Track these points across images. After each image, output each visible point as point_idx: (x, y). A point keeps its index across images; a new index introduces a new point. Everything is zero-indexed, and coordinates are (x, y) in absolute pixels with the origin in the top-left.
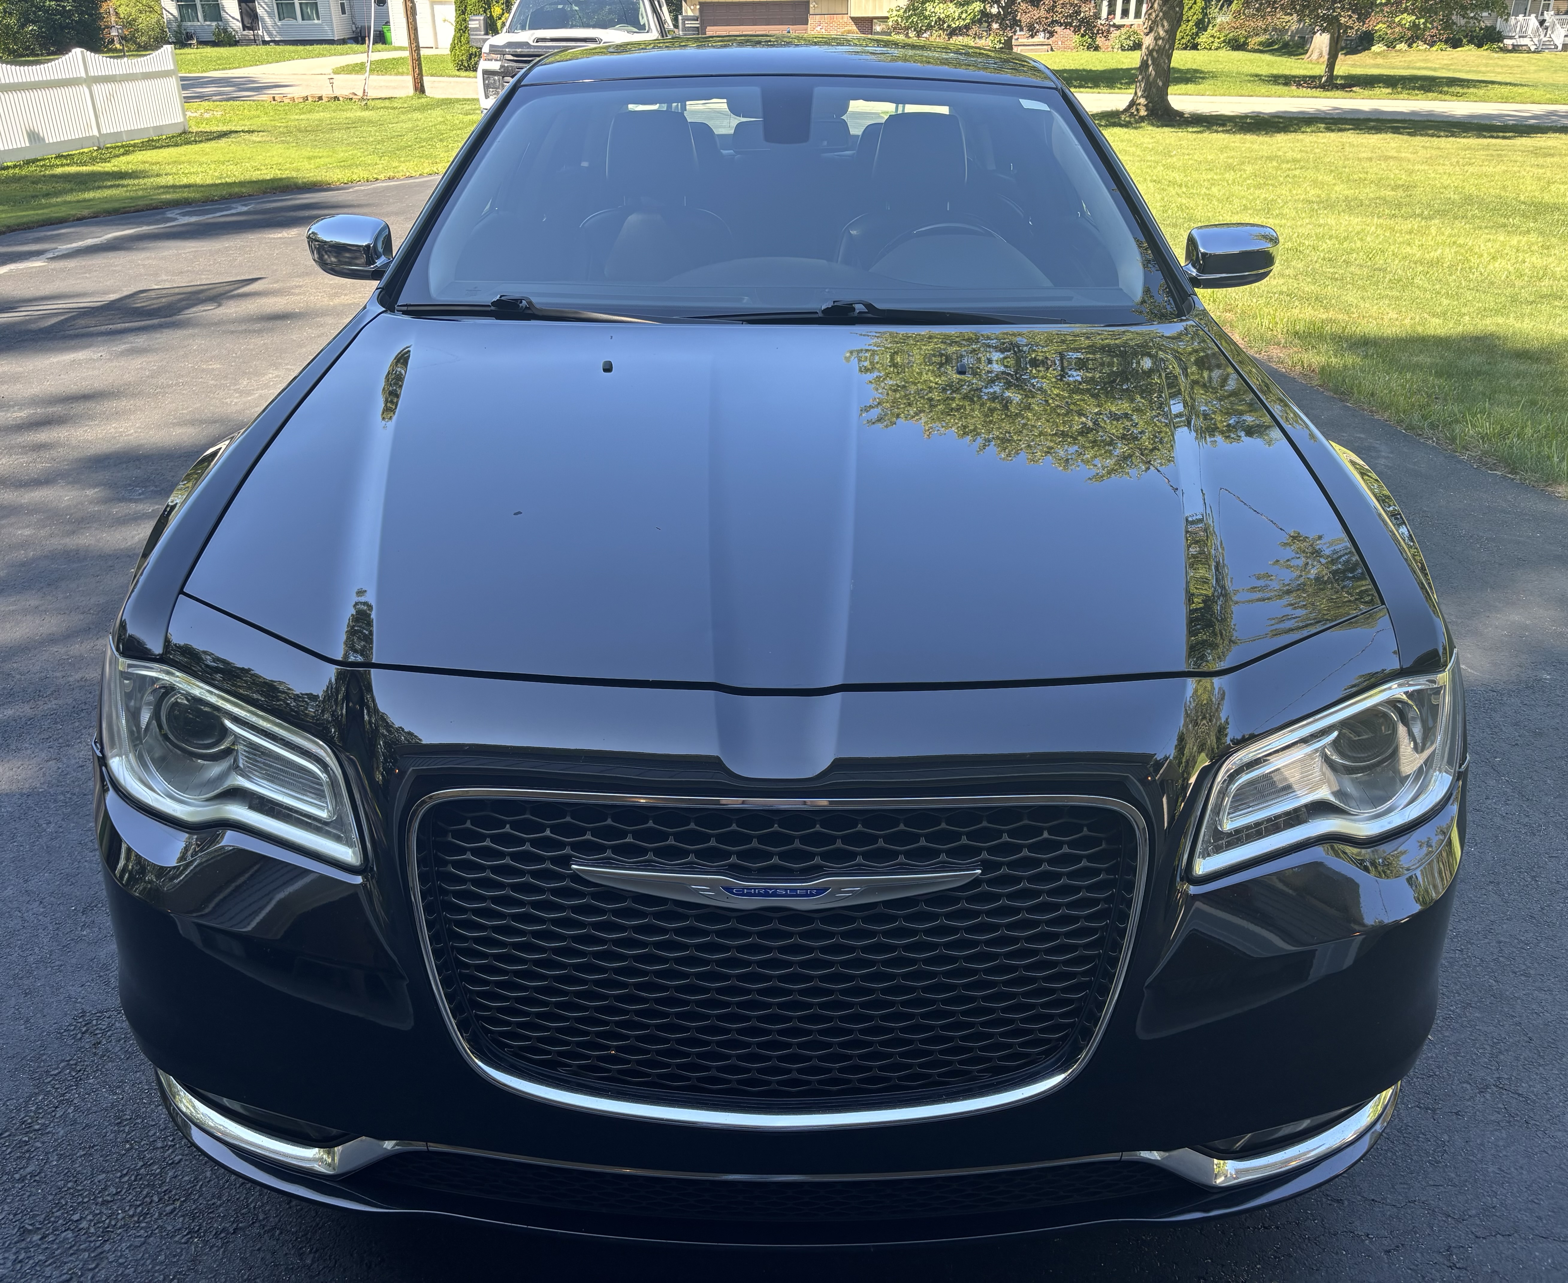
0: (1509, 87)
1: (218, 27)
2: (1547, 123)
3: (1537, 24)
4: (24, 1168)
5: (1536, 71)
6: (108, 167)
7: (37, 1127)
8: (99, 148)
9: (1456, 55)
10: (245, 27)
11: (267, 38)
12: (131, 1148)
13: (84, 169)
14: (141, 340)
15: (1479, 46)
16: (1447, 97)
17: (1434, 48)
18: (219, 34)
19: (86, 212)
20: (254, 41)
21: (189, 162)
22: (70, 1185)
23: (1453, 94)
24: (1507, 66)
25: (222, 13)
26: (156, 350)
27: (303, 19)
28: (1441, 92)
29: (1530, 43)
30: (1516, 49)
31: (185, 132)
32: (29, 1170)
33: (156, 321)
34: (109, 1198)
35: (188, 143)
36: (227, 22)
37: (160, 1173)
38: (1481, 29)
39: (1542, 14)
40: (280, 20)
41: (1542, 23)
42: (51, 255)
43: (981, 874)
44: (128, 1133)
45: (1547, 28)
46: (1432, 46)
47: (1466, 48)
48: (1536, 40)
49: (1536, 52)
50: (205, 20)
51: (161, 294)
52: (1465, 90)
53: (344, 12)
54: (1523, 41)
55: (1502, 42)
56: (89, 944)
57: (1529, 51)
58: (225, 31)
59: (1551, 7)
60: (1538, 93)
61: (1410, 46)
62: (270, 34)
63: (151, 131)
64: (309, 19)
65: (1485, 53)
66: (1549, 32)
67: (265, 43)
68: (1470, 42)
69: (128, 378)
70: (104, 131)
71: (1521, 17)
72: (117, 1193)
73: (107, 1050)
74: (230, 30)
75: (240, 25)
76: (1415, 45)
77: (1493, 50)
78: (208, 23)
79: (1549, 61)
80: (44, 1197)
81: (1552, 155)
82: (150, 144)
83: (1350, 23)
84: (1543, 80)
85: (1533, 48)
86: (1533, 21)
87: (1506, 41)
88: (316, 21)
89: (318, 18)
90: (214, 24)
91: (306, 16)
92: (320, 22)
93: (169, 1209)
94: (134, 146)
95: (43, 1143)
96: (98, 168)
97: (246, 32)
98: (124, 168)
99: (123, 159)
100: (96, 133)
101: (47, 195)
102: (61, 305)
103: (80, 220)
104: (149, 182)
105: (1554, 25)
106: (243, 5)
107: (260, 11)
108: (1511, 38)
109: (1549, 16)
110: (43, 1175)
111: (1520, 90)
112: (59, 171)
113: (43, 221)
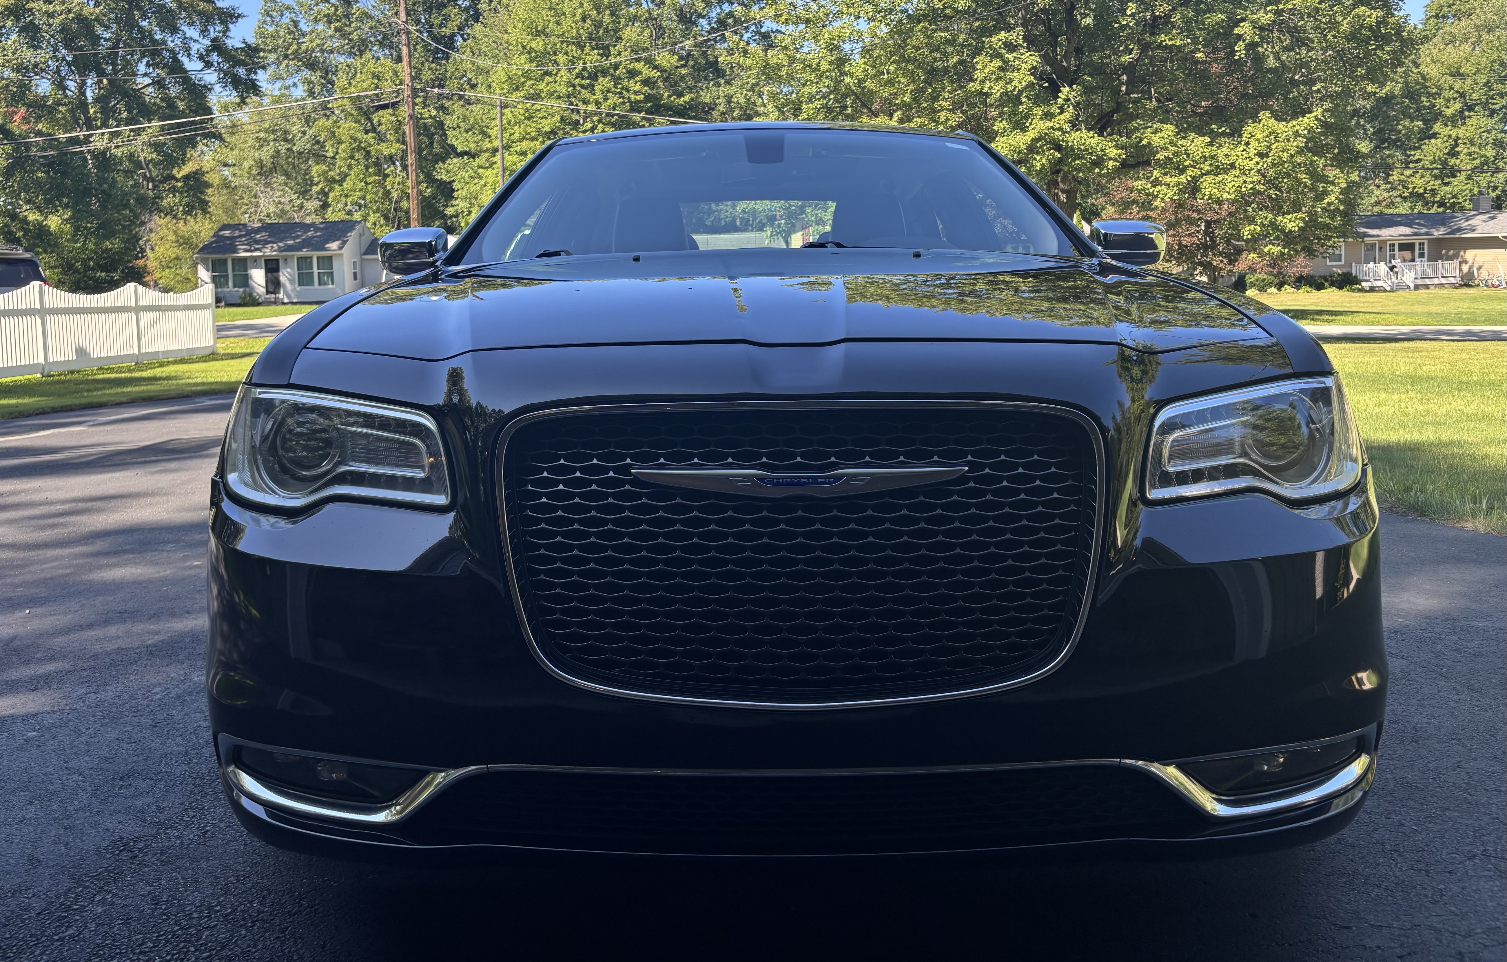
0: (1372, 315)
1: (244, 292)
2: (1412, 336)
3: (1387, 269)
4: (63, 932)
5: (1395, 305)
6: (145, 374)
7: (75, 907)
8: (137, 364)
9: (1321, 295)
10: (268, 292)
11: (286, 301)
12: (168, 918)
13: (123, 375)
14: (173, 465)
15: (1340, 288)
16: (1319, 323)
17: (1301, 291)
18: (245, 297)
19: (124, 399)
20: (275, 303)
21: (216, 371)
22: (108, 942)
23: (1323, 321)
24: (1368, 302)
25: (250, 282)
26: (187, 470)
27: (320, 284)
28: (1313, 319)
29: (1385, 285)
30: (1372, 289)
31: (213, 354)
32: (68, 933)
33: (186, 455)
34: (147, 950)
35: (214, 360)
36: (253, 288)
37: (196, 933)
38: (1339, 275)
39: (1390, 262)
40: (299, 285)
41: (1392, 268)
42: (92, 423)
43: (968, 472)
44: (165, 909)
45: (1397, 273)
46: (1298, 289)
47: (1329, 290)
48: (1389, 282)
49: (1392, 291)
50: (235, 286)
51: (188, 441)
52: (1334, 317)
53: (355, 278)
54: (1378, 284)
55: (1360, 285)
56: (126, 798)
57: (1385, 291)
58: (251, 295)
59: (1397, 257)
60: (1400, 318)
61: (1279, 289)
62: (289, 297)
63: (185, 353)
64: (325, 284)
65: (1347, 293)
66: (1399, 276)
67: (283, 304)
68: (1332, 284)
69: (160, 485)
70: (143, 351)
71: (1371, 265)
72: (154, 947)
73: (144, 860)
74: (255, 294)
75: (264, 290)
76: (1283, 289)
77: (1353, 291)
78: (236, 289)
79: (1405, 297)
80: (83, 950)
81: (1421, 352)
82: (182, 361)
83: (1221, 265)
84: (1403, 310)
85: (1388, 289)
86: (1383, 268)
87: (1364, 284)
88: (330, 286)
89: (333, 283)
90: (241, 290)
91: (322, 282)
92: (334, 286)
93: (205, 955)
94: (169, 362)
95: (82, 917)
96: (137, 374)
97: (268, 296)
98: (158, 375)
99: (159, 369)
100: (136, 352)
101: (89, 391)
102: (101, 449)
103: (118, 405)
104: (180, 382)
105: (1403, 270)
106: (269, 275)
107: (283, 279)
108: (1367, 281)
109: (1396, 262)
110: (82, 936)
111: (1384, 316)
112: (101, 377)
113: (85, 404)
